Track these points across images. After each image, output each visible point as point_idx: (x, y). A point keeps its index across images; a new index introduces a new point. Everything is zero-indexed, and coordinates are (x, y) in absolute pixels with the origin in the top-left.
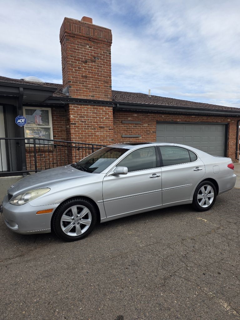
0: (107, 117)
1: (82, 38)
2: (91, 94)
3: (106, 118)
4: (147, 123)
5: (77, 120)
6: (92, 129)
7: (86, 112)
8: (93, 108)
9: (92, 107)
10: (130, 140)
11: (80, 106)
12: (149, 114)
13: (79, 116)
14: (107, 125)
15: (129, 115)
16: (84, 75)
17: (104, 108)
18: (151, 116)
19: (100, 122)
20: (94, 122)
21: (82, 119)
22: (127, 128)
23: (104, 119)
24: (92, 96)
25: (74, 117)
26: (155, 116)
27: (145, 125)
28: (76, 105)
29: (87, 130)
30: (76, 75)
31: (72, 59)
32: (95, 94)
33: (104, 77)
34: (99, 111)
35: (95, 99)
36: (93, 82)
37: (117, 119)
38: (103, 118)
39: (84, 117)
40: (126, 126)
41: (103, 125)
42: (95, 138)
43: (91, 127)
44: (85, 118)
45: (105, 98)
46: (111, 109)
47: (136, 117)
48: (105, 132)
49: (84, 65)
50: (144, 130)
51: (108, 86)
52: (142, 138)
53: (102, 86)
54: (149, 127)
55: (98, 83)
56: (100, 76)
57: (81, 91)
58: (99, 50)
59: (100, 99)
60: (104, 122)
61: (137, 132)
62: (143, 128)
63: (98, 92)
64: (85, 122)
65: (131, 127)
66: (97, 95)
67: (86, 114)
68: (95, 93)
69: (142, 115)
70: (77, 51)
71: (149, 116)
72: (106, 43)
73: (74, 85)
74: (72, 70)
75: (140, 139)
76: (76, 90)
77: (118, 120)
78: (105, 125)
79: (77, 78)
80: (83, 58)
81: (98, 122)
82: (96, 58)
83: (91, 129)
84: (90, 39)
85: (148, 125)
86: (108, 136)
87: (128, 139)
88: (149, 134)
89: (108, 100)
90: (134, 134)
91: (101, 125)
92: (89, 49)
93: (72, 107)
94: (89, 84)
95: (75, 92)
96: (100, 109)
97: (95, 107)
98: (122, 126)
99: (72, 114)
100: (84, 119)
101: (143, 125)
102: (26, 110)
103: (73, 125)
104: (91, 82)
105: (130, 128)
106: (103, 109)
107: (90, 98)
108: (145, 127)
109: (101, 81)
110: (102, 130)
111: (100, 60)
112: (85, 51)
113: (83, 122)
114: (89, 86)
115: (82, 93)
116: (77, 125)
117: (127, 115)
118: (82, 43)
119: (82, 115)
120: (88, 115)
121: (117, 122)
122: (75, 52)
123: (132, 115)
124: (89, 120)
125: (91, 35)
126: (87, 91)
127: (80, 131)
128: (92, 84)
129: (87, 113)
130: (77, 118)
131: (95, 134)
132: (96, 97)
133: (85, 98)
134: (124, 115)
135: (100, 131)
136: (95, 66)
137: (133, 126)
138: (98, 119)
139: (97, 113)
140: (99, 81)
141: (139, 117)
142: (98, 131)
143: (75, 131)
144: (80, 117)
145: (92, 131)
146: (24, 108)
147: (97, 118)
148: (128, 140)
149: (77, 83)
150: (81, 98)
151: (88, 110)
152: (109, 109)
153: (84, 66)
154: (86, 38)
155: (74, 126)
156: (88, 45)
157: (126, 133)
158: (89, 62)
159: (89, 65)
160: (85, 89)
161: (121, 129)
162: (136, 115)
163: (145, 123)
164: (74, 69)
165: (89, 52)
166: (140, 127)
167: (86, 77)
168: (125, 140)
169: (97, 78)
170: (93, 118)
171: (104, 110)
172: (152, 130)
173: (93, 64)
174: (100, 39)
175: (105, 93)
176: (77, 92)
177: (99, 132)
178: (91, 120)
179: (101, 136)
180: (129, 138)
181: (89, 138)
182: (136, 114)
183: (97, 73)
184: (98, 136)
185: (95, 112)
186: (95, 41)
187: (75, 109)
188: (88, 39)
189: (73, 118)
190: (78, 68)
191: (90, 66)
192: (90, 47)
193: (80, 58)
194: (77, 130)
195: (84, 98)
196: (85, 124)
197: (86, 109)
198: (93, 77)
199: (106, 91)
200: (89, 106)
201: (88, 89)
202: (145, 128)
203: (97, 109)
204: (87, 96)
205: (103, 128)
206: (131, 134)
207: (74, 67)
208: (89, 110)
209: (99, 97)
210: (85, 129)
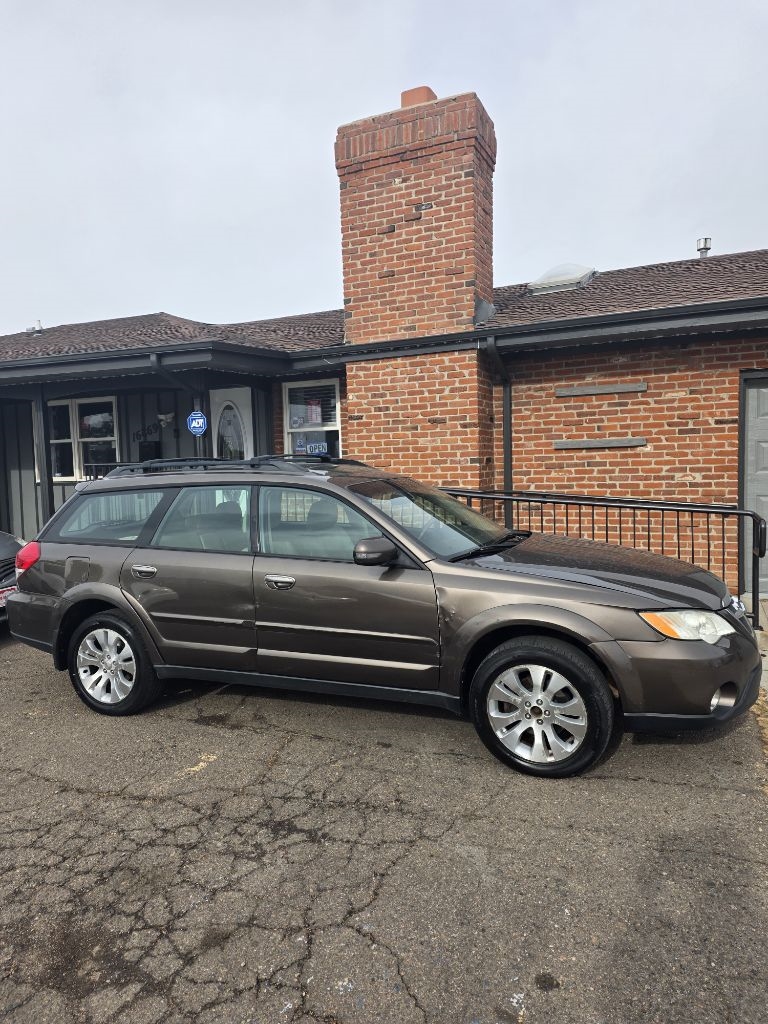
0: (457, 385)
1: (381, 162)
2: (407, 322)
3: (452, 390)
4: (680, 386)
5: (365, 406)
6: (407, 429)
7: (389, 378)
8: (412, 365)
9: (408, 362)
10: (591, 457)
11: (372, 366)
12: (694, 348)
13: (370, 395)
14: (455, 412)
15: (589, 363)
16: (385, 269)
17: (446, 358)
18: (707, 351)
19: (432, 406)
20: (413, 407)
21: (378, 403)
22: (579, 415)
23: (447, 392)
24: (406, 329)
25: (357, 397)
26: (732, 350)
27: (669, 396)
28: (363, 364)
29: (391, 434)
30: (363, 278)
31: (355, 235)
32: (419, 320)
33: (447, 257)
34: (429, 371)
35: (417, 334)
36: (412, 284)
37: (539, 386)
38: (442, 391)
39: (382, 396)
40: (575, 408)
41: (442, 413)
42: (415, 456)
43: (404, 422)
44: (388, 398)
45: (452, 324)
46: (470, 358)
47: (623, 367)
48: (448, 437)
49: (386, 241)
50: (664, 417)
51: (461, 285)
52: (656, 448)
53: (440, 288)
54: (693, 400)
55: (429, 282)
56: (434, 259)
57: (376, 318)
58: (433, 177)
59: (435, 333)
60: (445, 405)
61: (628, 427)
62: (662, 410)
63: (426, 312)
64: (387, 409)
65: (600, 406)
66: (423, 320)
67: (389, 384)
68: (417, 317)
69: (656, 356)
70: (367, 208)
71: (698, 352)
72: (456, 144)
73: (357, 307)
74: (355, 265)
75: (646, 455)
76: (365, 320)
77: (542, 389)
78: (448, 412)
79: (367, 285)
80: (385, 220)
81: (425, 407)
82: (424, 207)
83: (404, 429)
84: (401, 157)
85: (692, 392)
86: (459, 448)
87: (584, 453)
88: (698, 431)
89: (462, 329)
90: (611, 435)
91: (436, 413)
92: (400, 189)
93: (352, 370)
94: (398, 294)
95: (359, 328)
96: (432, 363)
97: (418, 359)
98: (560, 409)
99: (353, 391)
100: (384, 402)
101: (660, 395)
102: (290, 390)
103: (356, 422)
104: (405, 286)
105: (594, 414)
106: (443, 361)
107: (401, 335)
108: (673, 401)
109: (438, 273)
110: (438, 430)
111: (435, 208)
112: (391, 198)
113: (380, 409)
114: (399, 298)
115: (379, 325)
116: (364, 420)
117: (582, 363)
118: (380, 178)
119: (378, 389)
120: (394, 388)
121: (536, 394)
122: (363, 212)
123: (604, 361)
124: (397, 401)
125: (407, 143)
126: (393, 316)
127: (373, 438)
128: (410, 293)
129: (393, 381)
130: (366, 401)
131: (417, 443)
132: (420, 327)
133: (389, 338)
134: (567, 365)
135: (433, 435)
136: (419, 231)
137: (610, 405)
138: (426, 394)
139: (422, 378)
140: (431, 275)
141: (638, 366)
142: (425, 435)
143: (359, 438)
144: (374, 396)
145: (406, 436)
146: (287, 386)
147: (422, 392)
148: (583, 458)
149: (366, 299)
150: (376, 341)
151: (395, 374)
152: (464, 359)
153: (387, 245)
154: (390, 160)
155: (359, 425)
156: (399, 176)
157: (574, 433)
158: (400, 227)
159: (400, 235)
160: (388, 312)
161: (553, 418)
162: (622, 360)
163: (672, 386)
164: (358, 262)
165: (402, 196)
166: (647, 403)
167: (392, 274)
168: (572, 458)
169: (424, 268)
170: (410, 393)
171: (447, 364)
172: (712, 415)
173: (415, 228)
174: (434, 141)
175: (452, 309)
176: (366, 327)
177: (429, 438)
178: (403, 401)
179: (434, 449)
180: (589, 449)
181: (397, 457)
182: (622, 353)
183: (423, 254)
184: (426, 449)
185: (418, 374)
186: (419, 154)
187: (361, 373)
188: (397, 158)
189: (355, 400)
190: (371, 255)
191: (404, 237)
192: (404, 181)
193: (376, 225)
194: (364, 433)
195: (384, 340)
196: (386, 416)
197: (391, 369)
198: (411, 270)
199: (454, 301)
200: (399, 361)
201: (398, 309)
202: (669, 409)
203: (424, 364)
204: (394, 331)
205: (443, 421)
206: (600, 436)
207: (359, 258)
208: (398, 371)
209: (429, 327)
210: (385, 430)
